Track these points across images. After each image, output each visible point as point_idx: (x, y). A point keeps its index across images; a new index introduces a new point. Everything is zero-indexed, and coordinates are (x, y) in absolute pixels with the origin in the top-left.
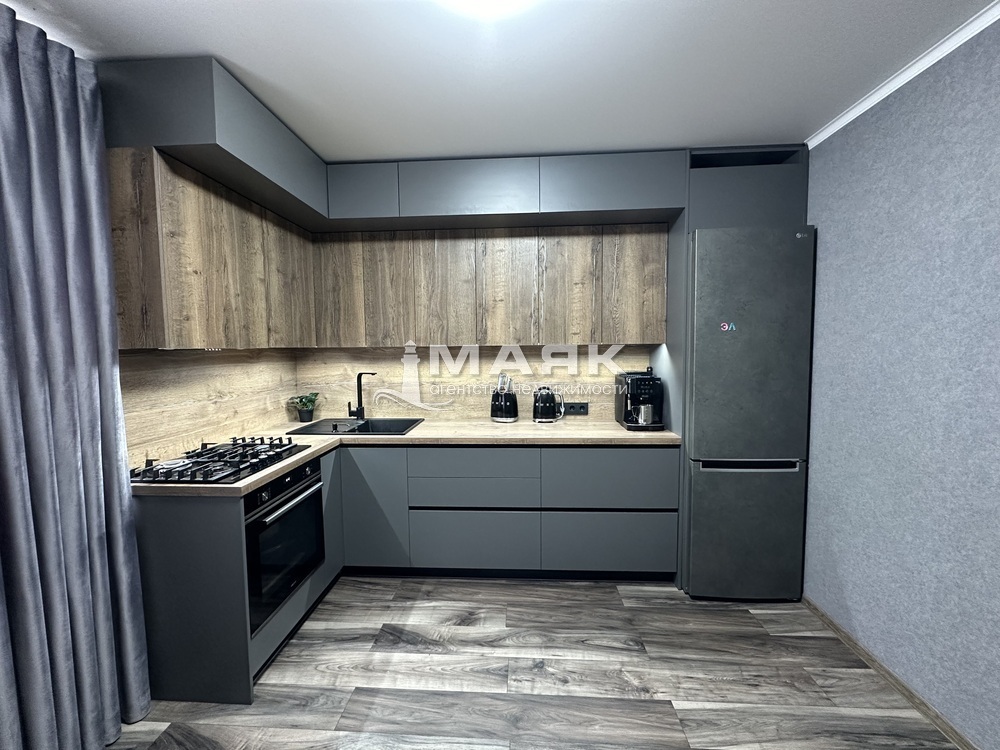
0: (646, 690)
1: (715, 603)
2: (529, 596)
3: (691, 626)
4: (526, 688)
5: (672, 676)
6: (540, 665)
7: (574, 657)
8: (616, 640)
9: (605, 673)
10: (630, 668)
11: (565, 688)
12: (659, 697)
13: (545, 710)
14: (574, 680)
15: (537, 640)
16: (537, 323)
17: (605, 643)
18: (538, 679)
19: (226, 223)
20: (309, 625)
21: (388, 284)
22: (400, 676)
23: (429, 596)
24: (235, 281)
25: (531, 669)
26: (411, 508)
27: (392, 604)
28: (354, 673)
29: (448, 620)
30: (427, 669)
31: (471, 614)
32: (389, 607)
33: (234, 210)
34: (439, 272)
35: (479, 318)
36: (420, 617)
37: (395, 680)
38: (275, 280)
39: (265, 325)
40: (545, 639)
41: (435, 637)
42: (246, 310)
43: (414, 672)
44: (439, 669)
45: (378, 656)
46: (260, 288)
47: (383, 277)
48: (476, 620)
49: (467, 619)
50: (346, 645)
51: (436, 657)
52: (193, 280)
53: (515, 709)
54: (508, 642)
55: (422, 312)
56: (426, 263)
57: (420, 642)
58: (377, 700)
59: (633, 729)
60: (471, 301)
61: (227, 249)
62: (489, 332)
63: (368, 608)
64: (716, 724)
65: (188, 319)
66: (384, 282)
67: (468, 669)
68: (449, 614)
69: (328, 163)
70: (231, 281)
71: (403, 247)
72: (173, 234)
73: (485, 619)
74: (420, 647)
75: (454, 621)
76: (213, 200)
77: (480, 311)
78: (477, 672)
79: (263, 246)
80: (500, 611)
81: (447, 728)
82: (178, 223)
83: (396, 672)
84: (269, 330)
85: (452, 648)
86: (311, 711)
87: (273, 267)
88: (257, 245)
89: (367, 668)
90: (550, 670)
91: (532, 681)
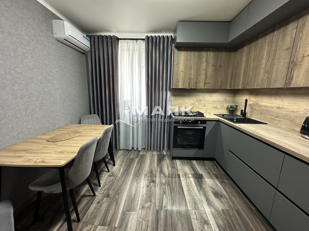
4: (193, 216)
6: (206, 223)
13: (186, 223)
18: (199, 221)
19: (193, 58)
20: (194, 162)
21: (252, 61)
22: (185, 181)
23: (222, 182)
24: (194, 71)
25: (203, 219)
26: (230, 151)
28: (184, 173)
29: (213, 189)
30: (190, 187)
31: (221, 196)
32: (210, 173)
33: (196, 53)
35: (290, 70)
36: (208, 181)
37: (184, 180)
39: (204, 82)
41: (203, 187)
42: (197, 78)
43: (188, 185)
44: (191, 189)
45: (190, 175)
46: (203, 72)
47: (251, 58)
48: (219, 198)
49: (217, 195)
50: (191, 169)
51: (195, 188)
54: (213, 209)
55: (262, 71)
56: (268, 46)
57: (199, 183)
58: (177, 179)
60: (287, 60)
61: (192, 64)
62: (294, 78)
67: (194, 197)
68: (217, 189)
71: (260, 41)
73: (221, 201)
74: (198, 184)
75: (214, 191)
77: (291, 66)
78: (194, 200)
80: (230, 207)
82: (178, 61)
83: (186, 180)
85: (201, 192)
87: (211, 65)
88: (204, 60)
89: (186, 174)
90: (206, 227)
91: (197, 219)
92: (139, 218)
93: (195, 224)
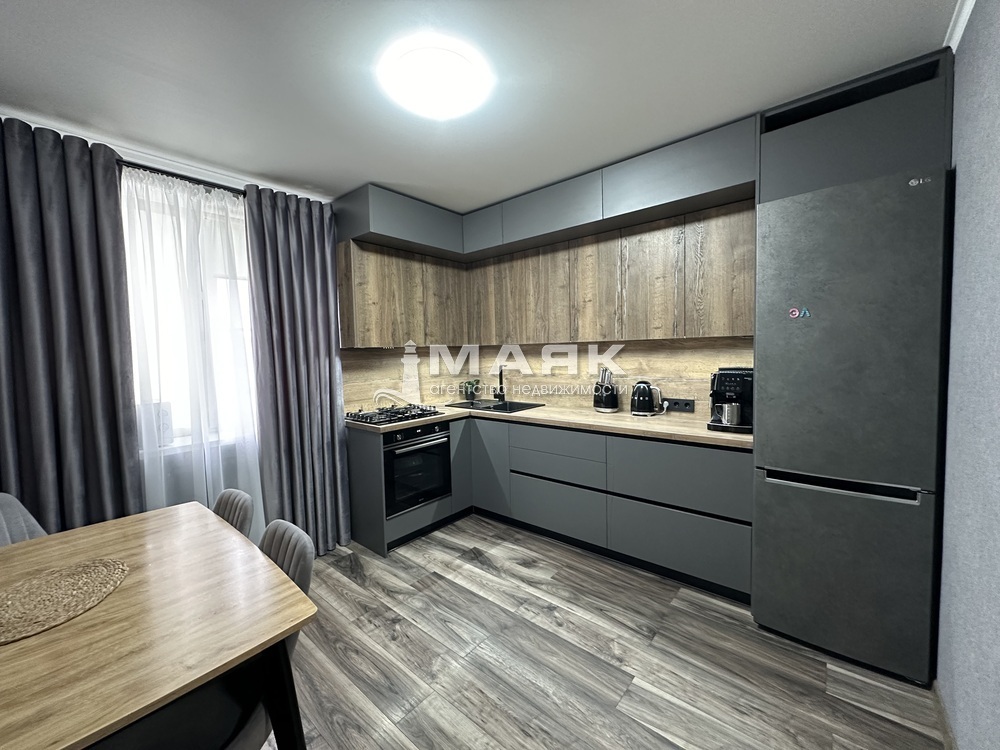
0: (620, 660)
1: (787, 641)
2: (592, 567)
3: (728, 645)
4: (529, 616)
5: (657, 665)
6: (551, 608)
7: (581, 615)
8: (633, 621)
9: (597, 636)
10: (622, 642)
11: (556, 628)
12: (628, 670)
13: (529, 632)
14: (568, 628)
15: (567, 594)
16: (621, 319)
17: (621, 619)
18: (541, 615)
19: (395, 272)
20: (438, 534)
21: (509, 295)
22: (460, 576)
23: (516, 542)
24: (400, 305)
25: (543, 607)
26: (512, 471)
27: (489, 538)
28: (440, 565)
29: (516, 559)
30: (478, 580)
31: (534, 561)
32: (486, 539)
33: (401, 262)
34: (542, 282)
35: (572, 318)
36: (499, 552)
37: (457, 576)
38: (432, 302)
39: (422, 333)
40: (572, 596)
41: (498, 566)
42: (408, 323)
43: (471, 578)
44: (485, 582)
45: (458, 562)
46: (419, 309)
47: (506, 290)
48: (535, 566)
49: (528, 563)
50: (446, 550)
51: (489, 576)
52: (372, 308)
53: (510, 622)
54: (543, 587)
55: (531, 315)
56: (534, 276)
57: (486, 564)
58: (439, 582)
59: (582, 674)
60: (566, 303)
61: (395, 286)
62: (580, 330)
63: (474, 536)
64: (660, 711)
65: (368, 330)
66: (506, 293)
67: (502, 590)
68: (519, 556)
69: (462, 215)
70: (397, 306)
71: (518, 264)
72: (361, 284)
73: (541, 568)
74: (485, 567)
75: (519, 561)
76: (386, 259)
77: (573, 312)
78: (506, 594)
79: (422, 281)
80: (557, 567)
81: (462, 611)
82: (364, 277)
83: (460, 573)
84: (426, 335)
85: (503, 575)
86: (408, 573)
87: (431, 293)
88: (418, 280)
89: (447, 565)
90: (557, 614)
91: (538, 614)
92: (448, 698)
93: (541, 622)
